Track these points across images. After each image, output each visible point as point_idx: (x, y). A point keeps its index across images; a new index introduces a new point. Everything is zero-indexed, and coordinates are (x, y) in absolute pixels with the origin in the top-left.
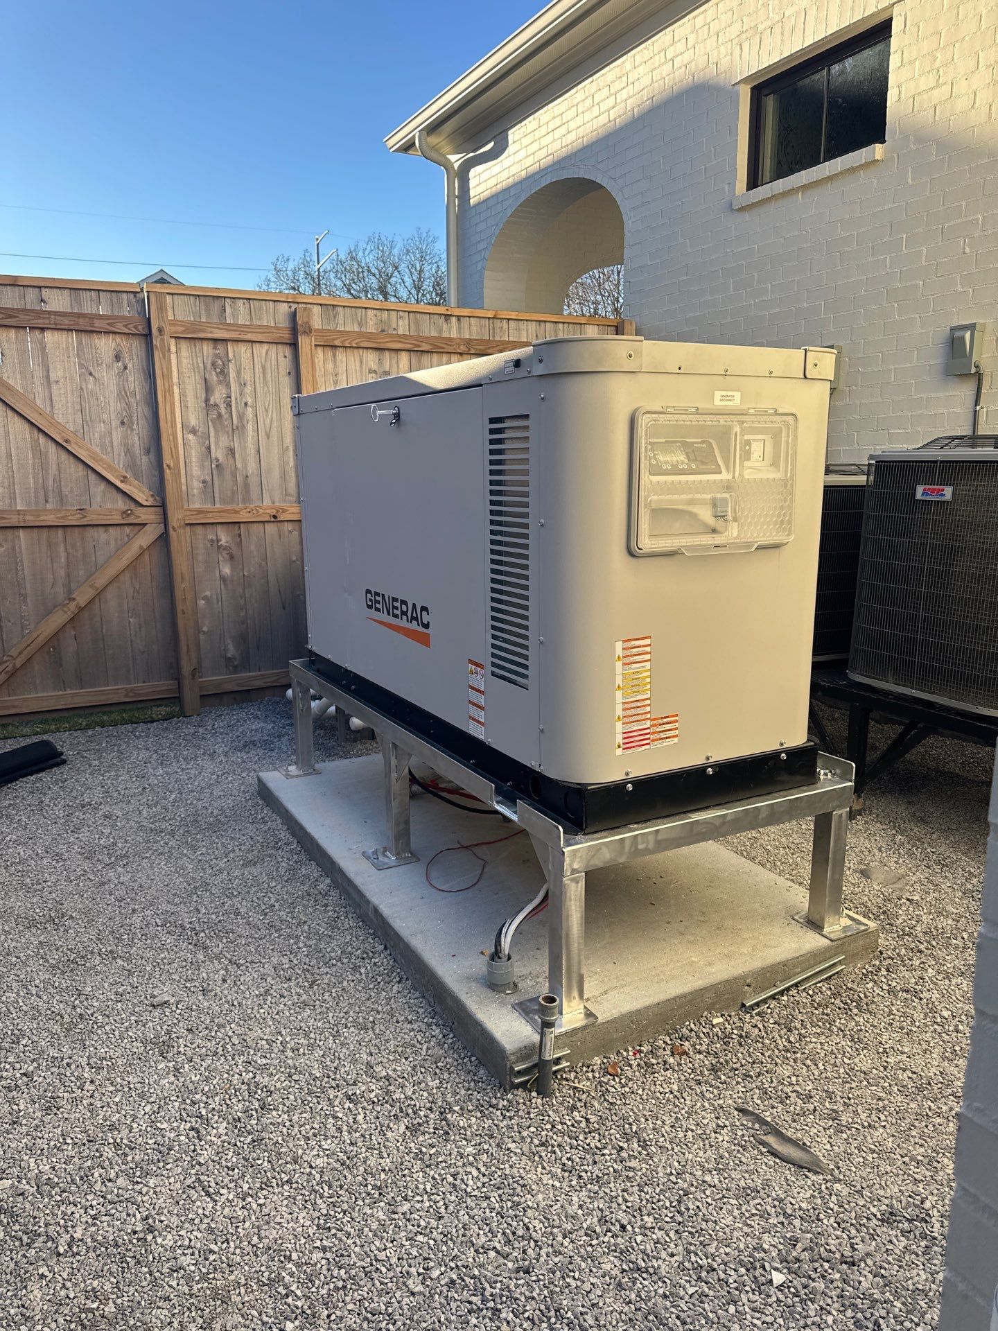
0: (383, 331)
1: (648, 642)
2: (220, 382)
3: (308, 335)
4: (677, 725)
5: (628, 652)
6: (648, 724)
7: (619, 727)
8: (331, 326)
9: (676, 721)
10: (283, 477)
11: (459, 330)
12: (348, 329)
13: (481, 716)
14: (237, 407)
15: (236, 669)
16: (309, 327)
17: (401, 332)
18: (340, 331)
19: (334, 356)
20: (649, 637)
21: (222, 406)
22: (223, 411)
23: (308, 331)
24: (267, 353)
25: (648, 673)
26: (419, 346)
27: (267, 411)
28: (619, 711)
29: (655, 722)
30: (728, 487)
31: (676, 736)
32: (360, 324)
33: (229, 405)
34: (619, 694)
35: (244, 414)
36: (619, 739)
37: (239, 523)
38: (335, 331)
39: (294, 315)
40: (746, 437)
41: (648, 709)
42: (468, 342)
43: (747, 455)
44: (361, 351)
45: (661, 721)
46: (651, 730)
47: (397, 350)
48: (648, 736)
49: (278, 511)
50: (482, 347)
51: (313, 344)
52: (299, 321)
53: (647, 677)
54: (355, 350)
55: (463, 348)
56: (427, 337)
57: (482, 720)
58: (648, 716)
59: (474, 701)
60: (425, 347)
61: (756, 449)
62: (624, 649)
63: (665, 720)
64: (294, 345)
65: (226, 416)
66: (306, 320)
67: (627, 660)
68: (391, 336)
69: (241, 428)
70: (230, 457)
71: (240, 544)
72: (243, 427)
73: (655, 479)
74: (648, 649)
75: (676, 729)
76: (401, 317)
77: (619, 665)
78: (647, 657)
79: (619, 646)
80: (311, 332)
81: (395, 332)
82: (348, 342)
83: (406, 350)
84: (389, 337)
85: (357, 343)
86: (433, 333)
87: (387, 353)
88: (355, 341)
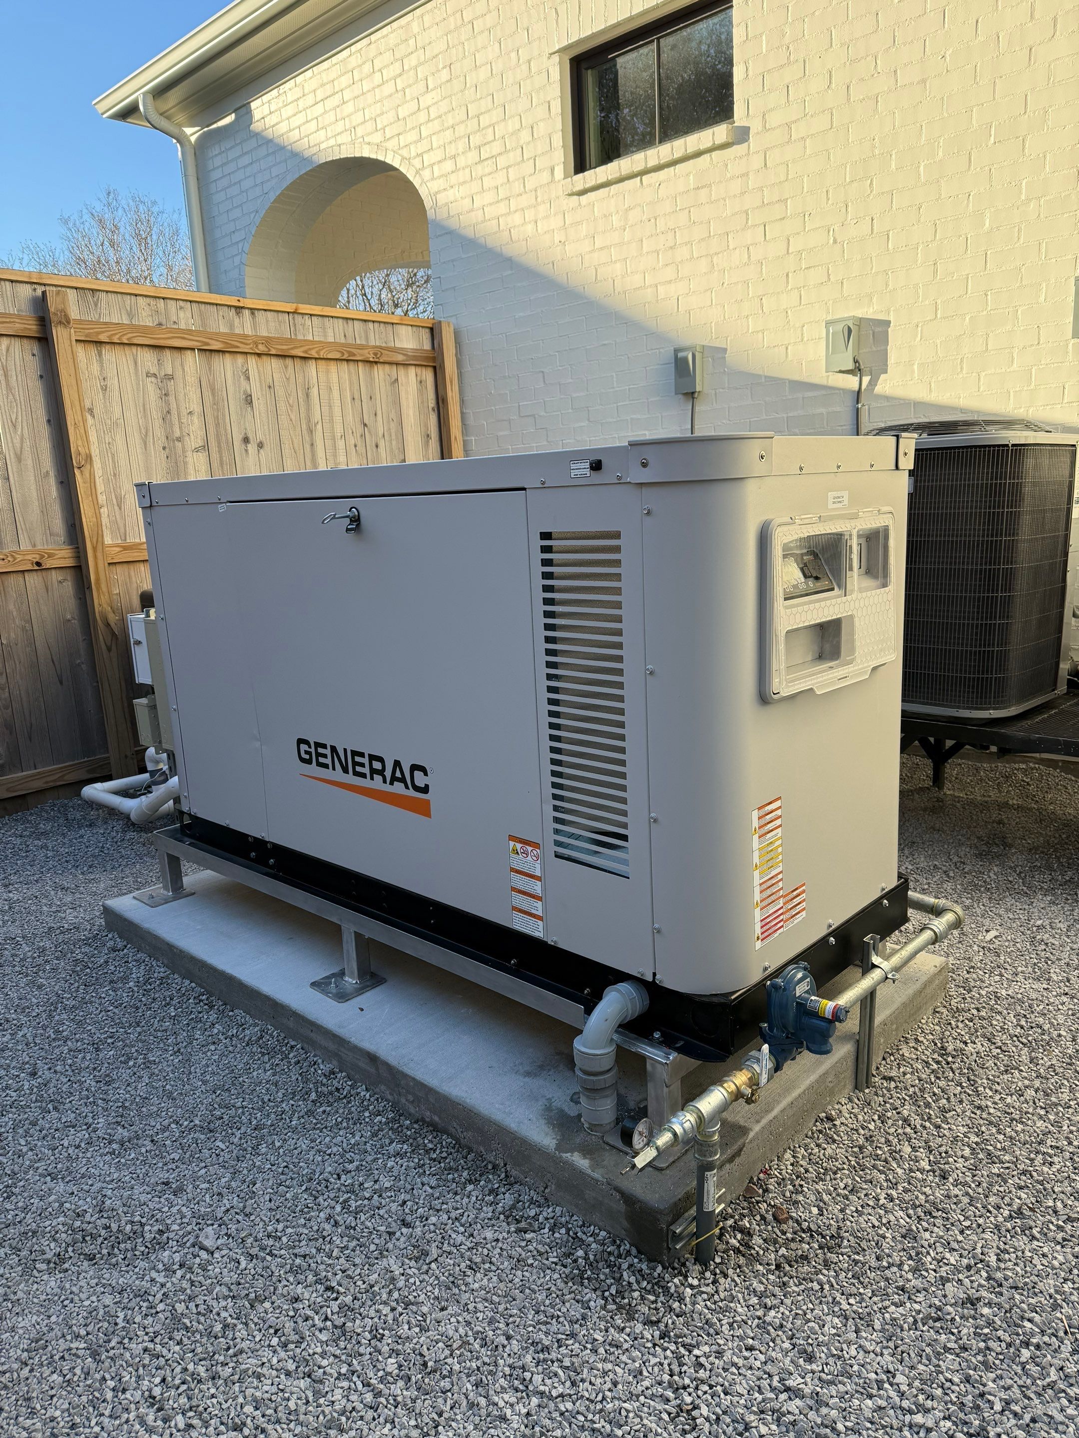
0: (160, 324)
1: (780, 802)
3: (66, 327)
4: (804, 896)
5: (763, 822)
6: (782, 902)
7: (757, 914)
8: (93, 316)
9: (804, 892)
10: (44, 511)
11: (255, 326)
12: (115, 321)
13: (537, 908)
16: (66, 316)
17: (182, 326)
18: (106, 323)
19: (100, 354)
20: (780, 796)
23: (66, 321)
24: (8, 350)
25: (780, 842)
26: (208, 344)
28: (757, 897)
29: (787, 898)
31: (804, 909)
32: (130, 315)
34: (756, 875)
36: (758, 930)
38: (98, 323)
39: (40, 305)
41: (781, 884)
42: (267, 340)
44: (134, 349)
45: (792, 896)
46: (784, 909)
47: (180, 349)
48: (781, 917)
49: (42, 557)
50: (284, 347)
51: (73, 339)
52: (52, 308)
53: (779, 846)
54: (127, 348)
55: (262, 348)
56: (216, 334)
57: (540, 913)
58: (781, 893)
59: (521, 888)
60: (216, 346)
62: (759, 819)
63: (795, 893)
64: (46, 340)
66: (60, 307)
67: (762, 832)
68: (171, 330)
74: (780, 812)
75: (804, 900)
76: (181, 308)
77: (756, 839)
78: (779, 822)
79: (755, 816)
80: (69, 322)
81: (175, 326)
82: (117, 336)
83: (193, 349)
84: (170, 332)
85: (128, 339)
86: (223, 329)
87: (168, 352)
88: (126, 337)
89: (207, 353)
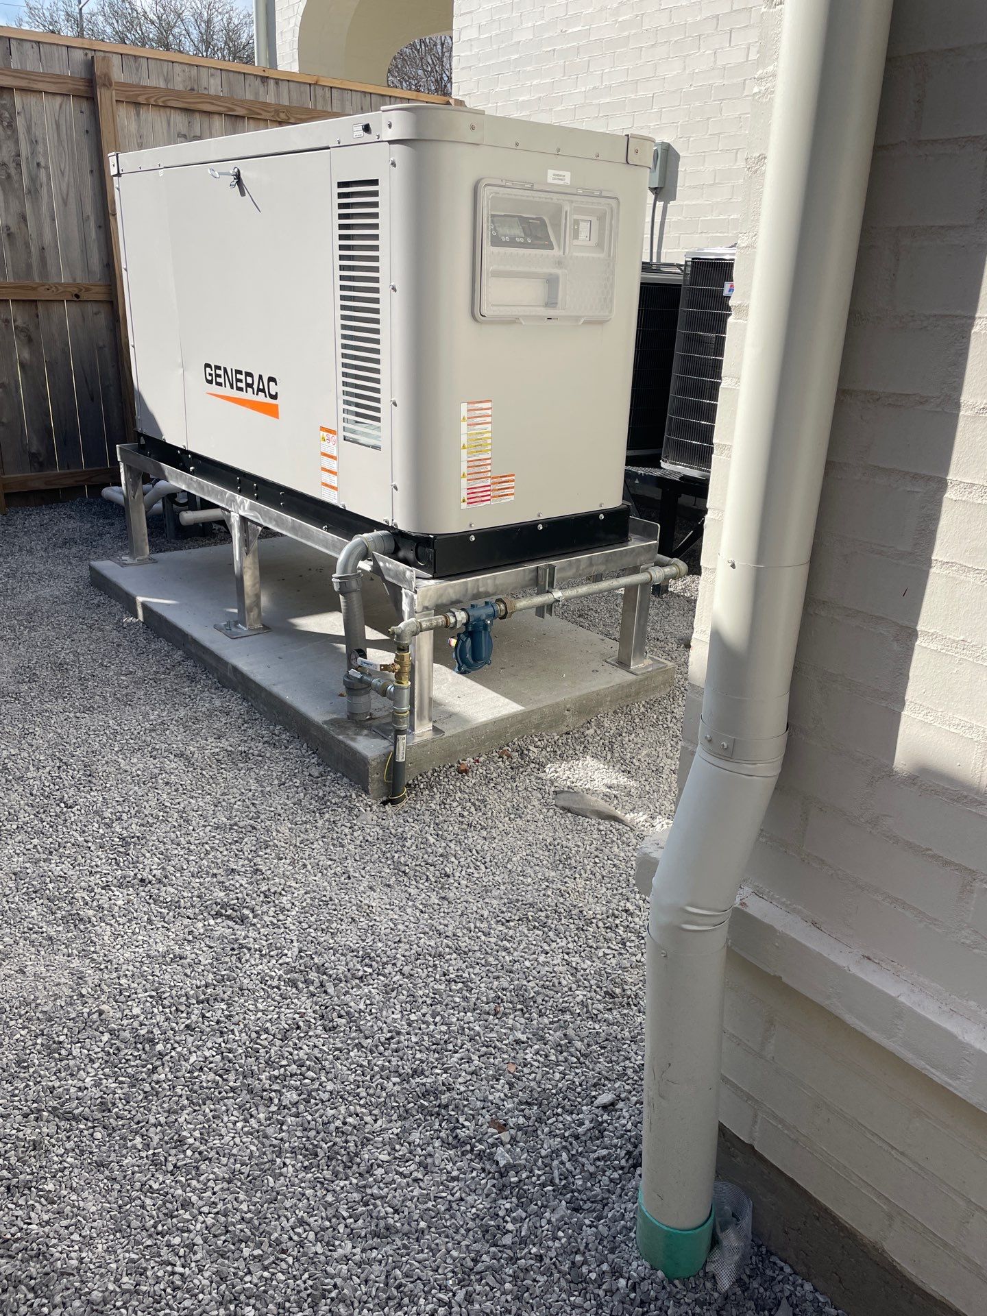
0: (192, 89)
1: (489, 405)
2: (9, 138)
3: (108, 88)
4: (512, 484)
5: (472, 414)
6: (489, 482)
7: (464, 482)
8: (134, 80)
9: (513, 481)
10: (85, 251)
11: (278, 95)
12: (154, 84)
13: (333, 480)
14: (28, 168)
15: (42, 466)
16: (109, 79)
17: (212, 92)
18: (144, 87)
19: (138, 114)
20: (491, 401)
21: (12, 165)
22: (13, 171)
23: (108, 84)
24: (60, 107)
25: (489, 435)
26: (234, 110)
27: (63, 174)
28: (464, 469)
29: (495, 480)
30: (560, 263)
31: (512, 494)
32: (166, 80)
33: (19, 165)
34: (464, 453)
35: (37, 176)
36: (464, 495)
37: (35, 301)
38: (138, 86)
39: (90, 64)
40: (576, 217)
41: (489, 468)
43: (576, 235)
44: (168, 111)
45: (500, 480)
46: (492, 487)
47: (209, 113)
48: (489, 493)
49: (81, 290)
50: (303, 117)
51: (114, 99)
52: (98, 72)
53: (488, 438)
54: (162, 109)
56: (242, 101)
57: (336, 485)
58: (489, 474)
59: (326, 467)
60: (240, 112)
61: (584, 228)
62: (468, 411)
63: (504, 479)
64: (92, 99)
65: (15, 178)
66: (105, 71)
67: (472, 421)
68: (202, 95)
69: (34, 192)
70: (23, 226)
71: (37, 326)
72: (37, 191)
73: (496, 249)
74: (489, 412)
75: (513, 488)
76: (212, 75)
77: (464, 425)
78: (489, 419)
79: (464, 407)
80: (111, 85)
81: (206, 92)
82: (153, 99)
83: (220, 114)
84: (200, 97)
85: (163, 102)
86: (249, 96)
87: (197, 116)
88: (162, 99)
89: (233, 118)
